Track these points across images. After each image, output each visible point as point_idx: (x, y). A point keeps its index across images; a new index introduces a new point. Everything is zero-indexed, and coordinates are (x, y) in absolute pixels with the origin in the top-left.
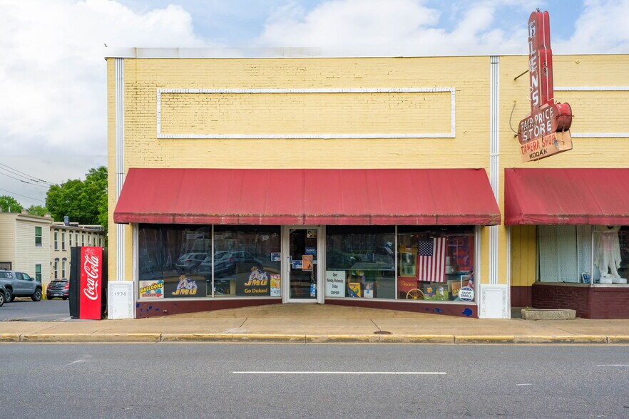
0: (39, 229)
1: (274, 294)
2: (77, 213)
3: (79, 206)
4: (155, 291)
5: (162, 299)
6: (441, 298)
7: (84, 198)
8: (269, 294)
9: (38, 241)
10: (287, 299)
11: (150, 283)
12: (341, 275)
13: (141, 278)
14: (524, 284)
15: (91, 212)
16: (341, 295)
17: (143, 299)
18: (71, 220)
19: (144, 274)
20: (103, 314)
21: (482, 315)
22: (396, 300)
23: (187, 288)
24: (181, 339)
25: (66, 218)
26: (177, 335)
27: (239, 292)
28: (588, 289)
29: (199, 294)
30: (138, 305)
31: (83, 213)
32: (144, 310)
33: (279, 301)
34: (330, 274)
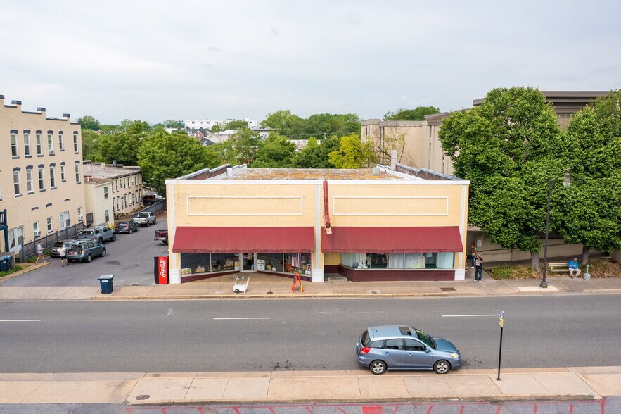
0: (106, 188)
1: (236, 269)
2: (122, 159)
3: (123, 154)
4: (188, 272)
5: (191, 275)
6: (299, 273)
7: (126, 148)
8: (234, 269)
9: (106, 196)
10: (242, 271)
11: (186, 269)
12: (263, 261)
13: (182, 268)
14: (335, 264)
15: (132, 157)
16: (263, 269)
17: (184, 276)
18: (118, 162)
19: (183, 266)
20: (168, 282)
21: (313, 280)
22: (283, 273)
23: (201, 269)
24: (199, 297)
25: (114, 161)
26: (198, 296)
27: (222, 269)
28: (352, 270)
29: (206, 271)
30: (182, 278)
31: (126, 159)
32: (184, 280)
33: (239, 272)
34: (259, 261)
